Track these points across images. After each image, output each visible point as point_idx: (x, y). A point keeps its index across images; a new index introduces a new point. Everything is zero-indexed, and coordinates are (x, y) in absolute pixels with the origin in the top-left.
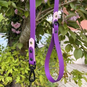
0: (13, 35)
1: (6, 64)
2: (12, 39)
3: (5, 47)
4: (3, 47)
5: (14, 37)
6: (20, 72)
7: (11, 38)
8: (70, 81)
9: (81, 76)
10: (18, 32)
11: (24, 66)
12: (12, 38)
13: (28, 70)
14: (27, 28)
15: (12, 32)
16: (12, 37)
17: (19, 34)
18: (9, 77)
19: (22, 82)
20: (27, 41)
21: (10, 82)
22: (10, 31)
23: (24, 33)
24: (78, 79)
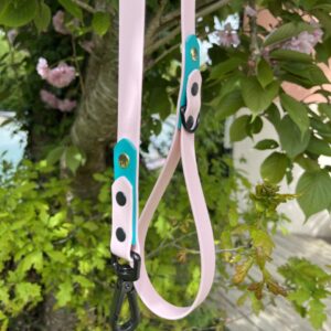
0: (46, 118)
1: (15, 232)
2: (41, 132)
4: (4, 163)
7: (39, 129)
9: (321, 286)
10: (65, 105)
11: (90, 240)
12: (44, 129)
13: (103, 257)
14: (102, 84)
15: (43, 104)
16: (44, 124)
17: (71, 115)
18: (29, 284)
19: (81, 302)
20: (101, 140)
21: (35, 304)
22: (33, 102)
23: (91, 108)
24: (311, 299)
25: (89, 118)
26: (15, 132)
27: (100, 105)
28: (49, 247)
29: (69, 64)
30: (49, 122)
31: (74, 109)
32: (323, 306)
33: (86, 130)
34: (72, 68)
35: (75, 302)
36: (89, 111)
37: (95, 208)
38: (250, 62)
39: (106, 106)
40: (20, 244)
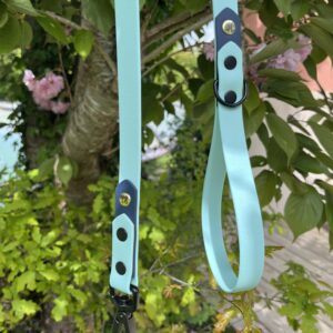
0: (39, 120)
2: (35, 135)
5: (46, 127)
7: (32, 132)
10: (58, 108)
12: (37, 131)
13: (98, 270)
16: (38, 126)
19: (79, 310)
20: (91, 151)
23: (79, 120)
24: (303, 314)
25: (78, 130)
26: (9, 134)
27: (89, 118)
30: (42, 124)
31: (67, 113)
32: (315, 320)
33: (76, 142)
34: (60, 78)
36: (77, 124)
39: (95, 119)
40: (12, 266)
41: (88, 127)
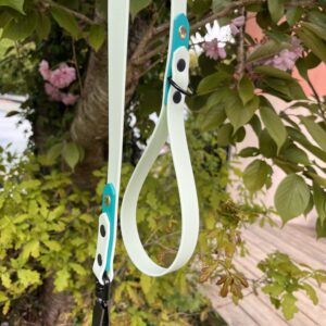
0: (49, 110)
2: (45, 123)
3: (19, 156)
4: (9, 154)
5: (55, 118)
6: (70, 254)
7: (43, 120)
8: (256, 294)
9: (295, 281)
10: (68, 99)
11: (87, 230)
12: (47, 120)
14: (99, 88)
15: (47, 96)
16: (48, 116)
17: (72, 108)
18: (29, 271)
19: (78, 287)
20: (98, 138)
21: (35, 287)
22: (37, 94)
23: (88, 108)
24: (285, 292)
25: (86, 118)
26: (20, 122)
27: (98, 107)
28: (45, 237)
29: (70, 65)
30: (52, 113)
31: (76, 103)
32: (296, 299)
33: (84, 129)
34: (72, 69)
35: (72, 286)
36: (86, 112)
37: (93, 199)
38: (235, 75)
40: (21, 236)
41: (95, 116)
